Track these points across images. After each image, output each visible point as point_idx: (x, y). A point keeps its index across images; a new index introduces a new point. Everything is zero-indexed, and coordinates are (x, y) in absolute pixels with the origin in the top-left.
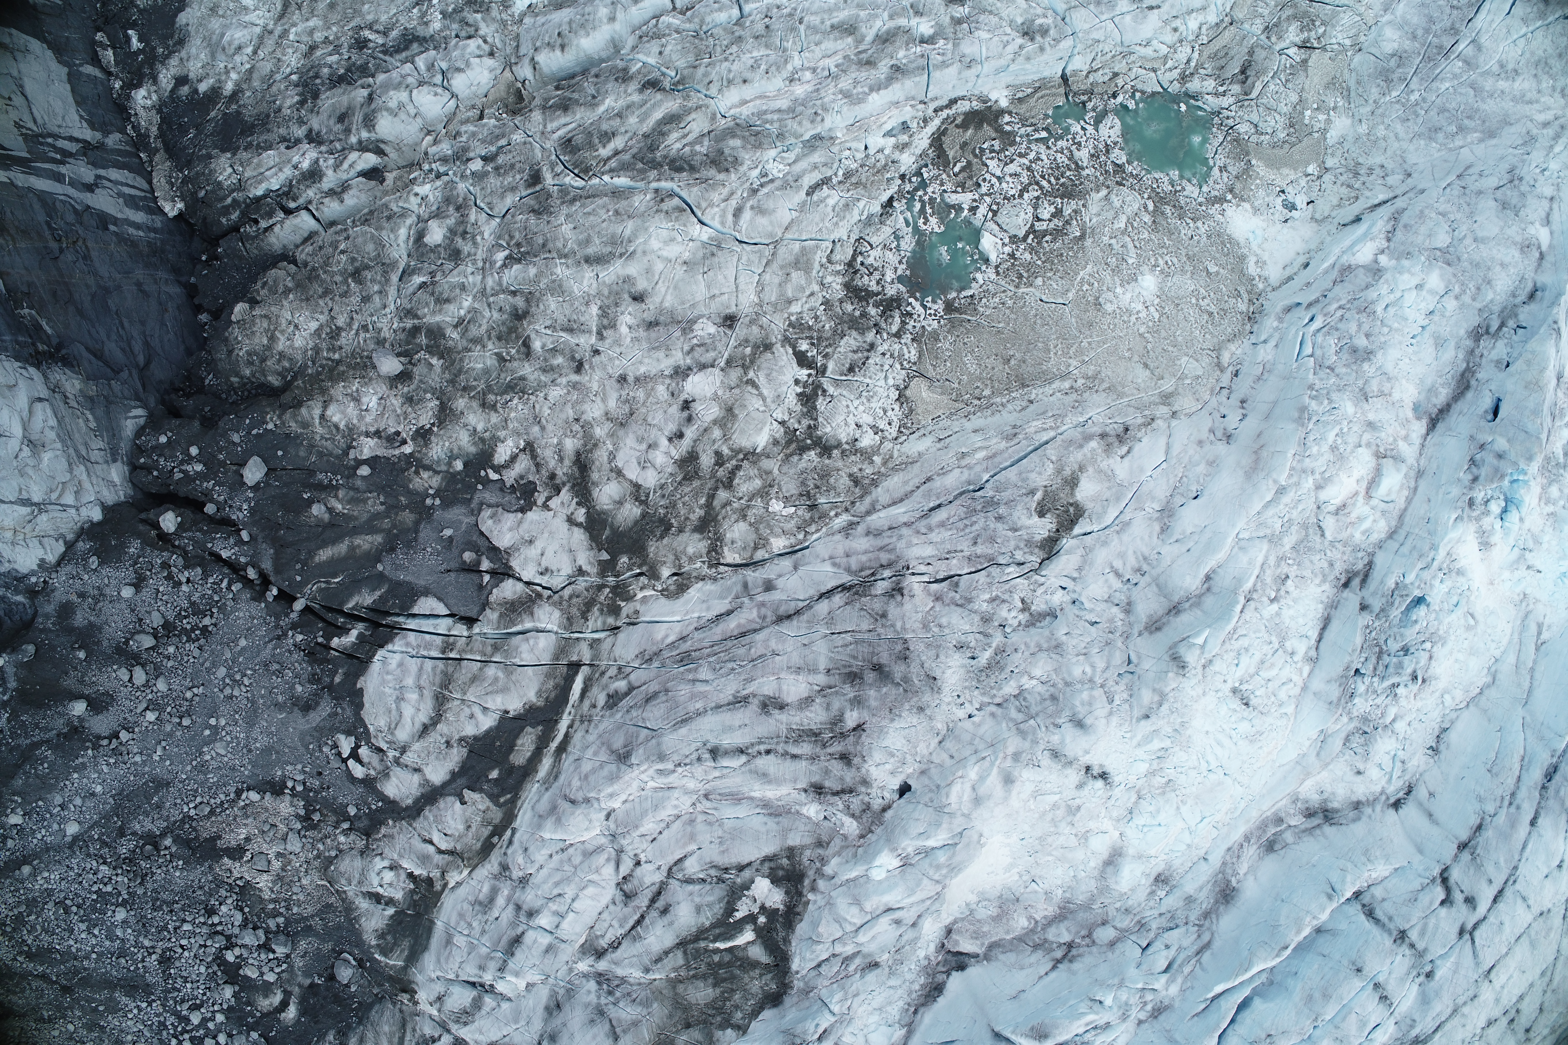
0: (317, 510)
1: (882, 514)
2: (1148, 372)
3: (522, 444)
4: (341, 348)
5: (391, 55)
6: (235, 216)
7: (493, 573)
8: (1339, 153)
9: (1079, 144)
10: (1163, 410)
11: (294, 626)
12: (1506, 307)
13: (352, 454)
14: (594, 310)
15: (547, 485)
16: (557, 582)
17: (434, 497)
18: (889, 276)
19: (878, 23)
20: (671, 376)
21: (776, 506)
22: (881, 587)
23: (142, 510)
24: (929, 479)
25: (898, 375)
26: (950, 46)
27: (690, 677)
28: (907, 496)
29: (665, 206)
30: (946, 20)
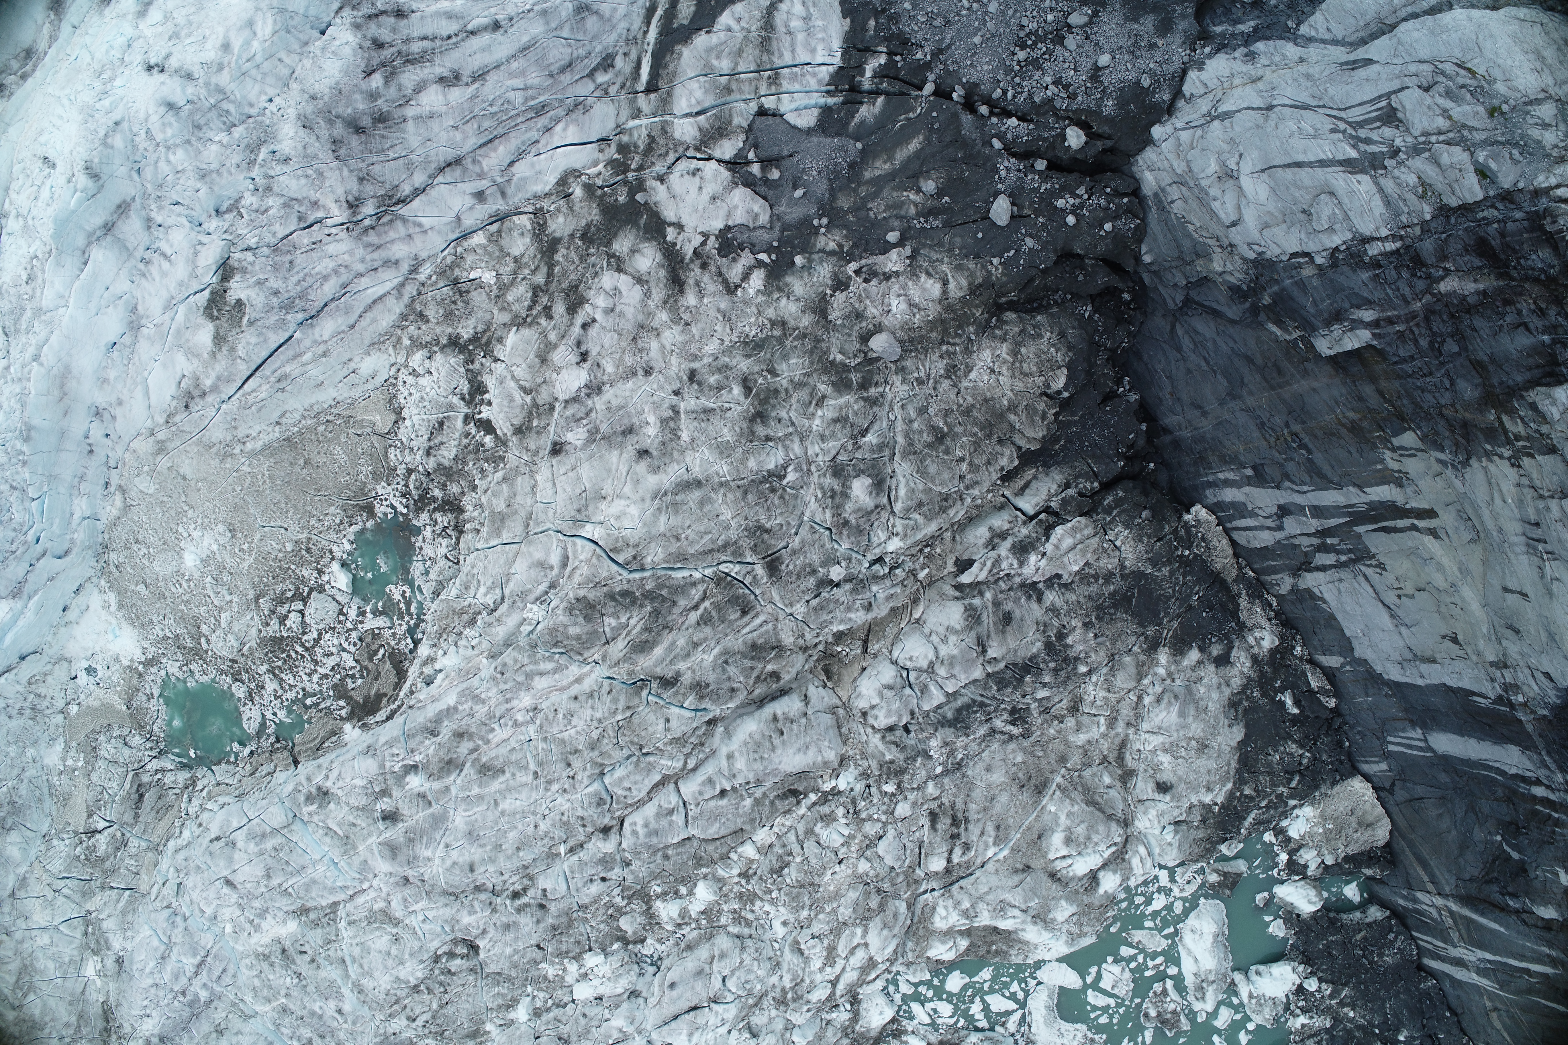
0: (929, 186)
1: (388, 286)
2: (182, 472)
3: (739, 292)
4: (941, 357)
5: (974, 701)
6: (1109, 499)
7: (748, 163)
8: (52, 729)
9: (276, 697)
10: (161, 436)
11: (927, 66)
13: (908, 251)
14: (685, 436)
15: (708, 257)
16: (683, 165)
17: (820, 226)
18: (428, 533)
19: (460, 782)
20: (603, 384)
21: (489, 277)
22: (369, 209)
23: (1111, 150)
24: (353, 327)
25: (404, 432)
26: (388, 765)
27: (530, 92)
28: (369, 308)
29: (631, 552)
30: (396, 793)
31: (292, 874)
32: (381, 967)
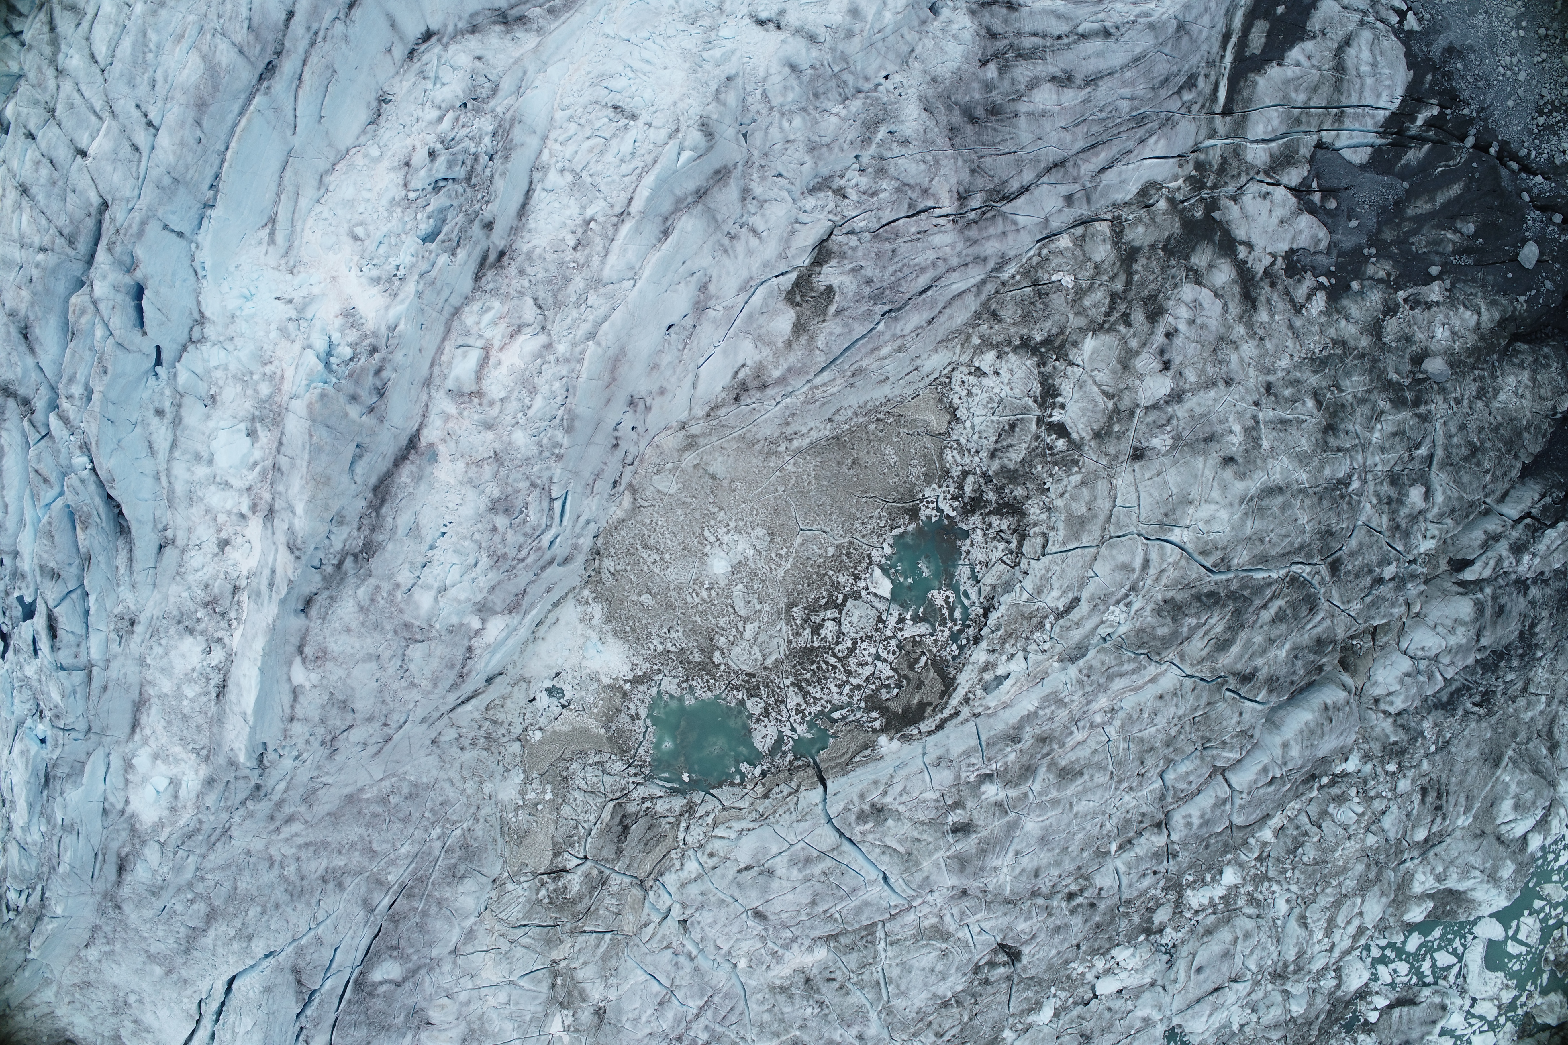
0: (1469, 229)
1: (971, 282)
2: (711, 470)
3: (1304, 312)
4: (1474, 380)
5: (1461, 687)
7: (1310, 191)
8: (508, 759)
9: (797, 712)
10: (694, 430)
11: (1471, 122)
12: (339, 584)
13: (1447, 285)
14: (1266, 444)
15: (1277, 277)
16: (1254, 188)
17: (1370, 256)
18: (978, 536)
19: (1037, 787)
20: (1183, 392)
21: (1068, 281)
22: (976, 202)
24: (930, 322)
25: (960, 433)
26: (964, 775)
27: (1135, 103)
28: (949, 304)
29: (1219, 554)
30: (970, 804)
31: (842, 899)
32: (920, 985)
